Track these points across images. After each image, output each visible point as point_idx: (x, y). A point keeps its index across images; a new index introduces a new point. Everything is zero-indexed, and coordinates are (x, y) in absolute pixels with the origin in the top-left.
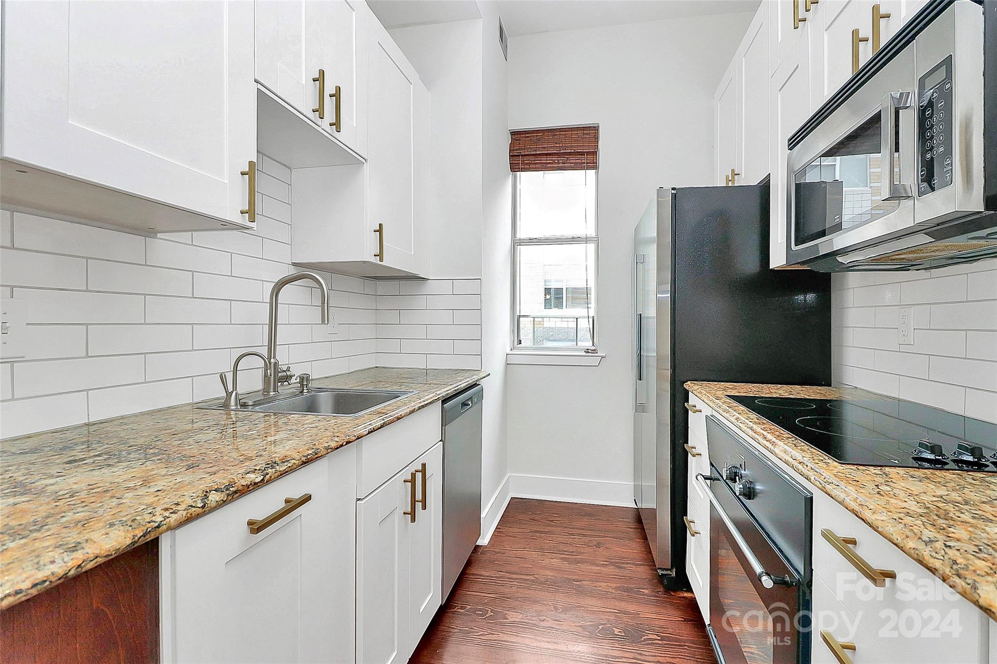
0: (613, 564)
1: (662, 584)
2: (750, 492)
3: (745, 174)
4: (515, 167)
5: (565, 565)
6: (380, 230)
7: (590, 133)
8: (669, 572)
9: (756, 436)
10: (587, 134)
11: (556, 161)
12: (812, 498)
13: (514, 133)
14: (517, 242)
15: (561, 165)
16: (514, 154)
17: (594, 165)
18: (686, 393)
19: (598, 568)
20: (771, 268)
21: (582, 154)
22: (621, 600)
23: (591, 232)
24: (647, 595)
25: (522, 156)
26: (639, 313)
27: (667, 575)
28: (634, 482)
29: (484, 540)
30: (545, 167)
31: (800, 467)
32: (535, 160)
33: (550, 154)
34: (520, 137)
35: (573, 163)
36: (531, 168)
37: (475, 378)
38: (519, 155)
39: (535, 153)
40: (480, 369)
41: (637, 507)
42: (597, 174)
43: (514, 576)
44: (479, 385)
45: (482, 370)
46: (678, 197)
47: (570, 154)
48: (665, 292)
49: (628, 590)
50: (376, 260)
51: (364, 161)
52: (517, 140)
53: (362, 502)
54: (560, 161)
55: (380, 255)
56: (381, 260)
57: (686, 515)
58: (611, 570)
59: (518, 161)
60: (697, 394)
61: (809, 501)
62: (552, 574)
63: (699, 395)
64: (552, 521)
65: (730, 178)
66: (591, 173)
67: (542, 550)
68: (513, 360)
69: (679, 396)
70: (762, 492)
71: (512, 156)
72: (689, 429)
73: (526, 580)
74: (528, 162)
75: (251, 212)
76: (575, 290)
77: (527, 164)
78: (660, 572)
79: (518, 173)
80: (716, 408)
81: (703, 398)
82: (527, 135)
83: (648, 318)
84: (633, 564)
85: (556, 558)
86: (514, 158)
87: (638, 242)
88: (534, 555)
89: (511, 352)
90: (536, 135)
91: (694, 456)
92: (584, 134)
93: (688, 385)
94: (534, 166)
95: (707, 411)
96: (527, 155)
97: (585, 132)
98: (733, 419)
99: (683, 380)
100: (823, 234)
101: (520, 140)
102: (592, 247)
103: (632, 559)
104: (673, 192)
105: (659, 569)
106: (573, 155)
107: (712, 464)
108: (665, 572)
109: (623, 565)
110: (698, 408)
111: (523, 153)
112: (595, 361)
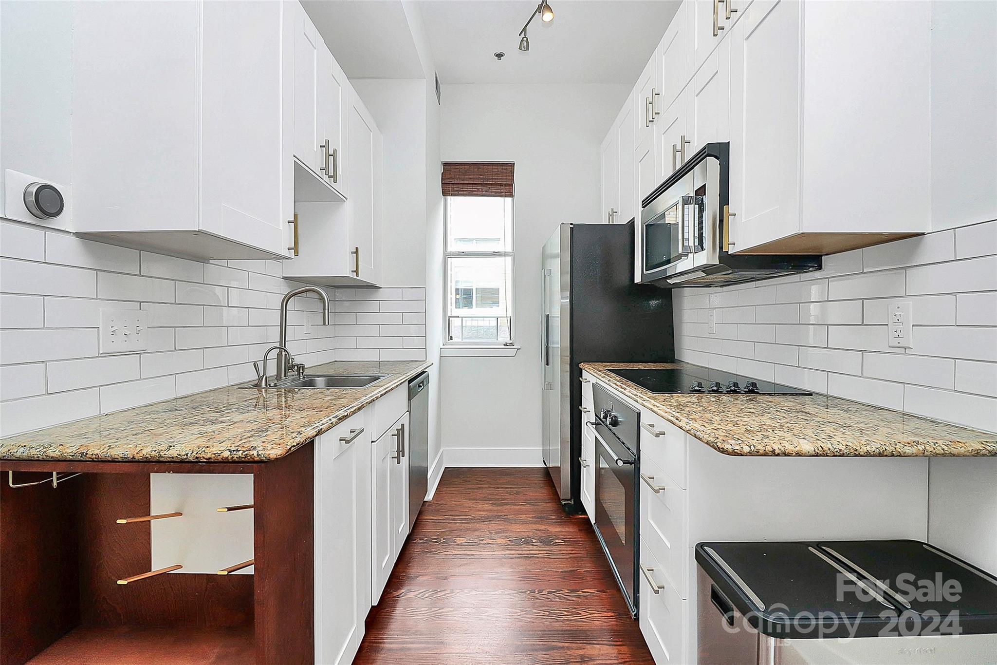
0: (529, 504)
1: (564, 511)
2: (615, 422)
3: (621, 212)
4: (445, 193)
5: (495, 508)
6: (356, 252)
7: (507, 169)
8: (569, 502)
9: (617, 387)
10: (505, 169)
11: (480, 190)
12: (640, 412)
13: (445, 164)
14: (447, 256)
15: (484, 193)
16: (446, 182)
17: (510, 194)
18: (581, 370)
19: (519, 507)
20: (635, 282)
21: (501, 185)
22: (535, 523)
23: (509, 249)
24: (554, 519)
25: (452, 184)
26: (547, 314)
27: (568, 503)
28: (543, 447)
29: (429, 497)
30: (471, 194)
31: (634, 397)
32: (463, 188)
33: (475, 184)
34: (451, 168)
35: (493, 192)
36: (459, 194)
37: (425, 366)
38: (450, 184)
39: (463, 182)
40: (425, 359)
41: (546, 467)
42: (513, 201)
43: (456, 518)
44: (426, 372)
45: (427, 361)
46: (576, 230)
47: (491, 184)
48: (566, 298)
49: (541, 518)
50: (354, 276)
51: (345, 199)
52: (448, 170)
53: (376, 443)
54: (484, 190)
55: (357, 272)
56: (357, 275)
57: (581, 457)
58: (527, 507)
59: (449, 188)
60: (587, 370)
61: (639, 414)
62: (485, 513)
63: (588, 371)
64: (480, 481)
65: (611, 214)
66: (509, 200)
67: (475, 499)
68: (446, 353)
69: (576, 373)
70: (621, 421)
71: (444, 183)
72: (583, 397)
73: (465, 519)
74: (457, 189)
75: (296, 249)
76: (483, 291)
77: (457, 190)
78: (563, 502)
79: (448, 197)
80: (598, 377)
81: (590, 372)
82: (456, 167)
83: (554, 317)
84: (544, 502)
85: (487, 504)
86: (446, 185)
87: (545, 257)
88: (470, 503)
89: (444, 347)
90: (463, 167)
91: (585, 412)
92: (502, 169)
93: (581, 365)
94: (462, 193)
95: (593, 380)
96: (456, 184)
97: (504, 167)
98: (607, 381)
99: (579, 362)
100: (668, 262)
101: (450, 171)
102: (509, 260)
103: (543, 499)
104: (572, 226)
105: (563, 500)
106: (493, 185)
107: (596, 415)
108: (566, 502)
109: (536, 504)
110: (588, 380)
111: (453, 182)
112: (512, 352)
